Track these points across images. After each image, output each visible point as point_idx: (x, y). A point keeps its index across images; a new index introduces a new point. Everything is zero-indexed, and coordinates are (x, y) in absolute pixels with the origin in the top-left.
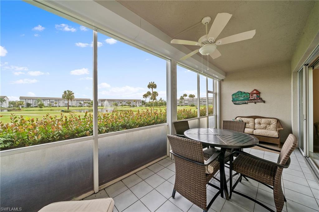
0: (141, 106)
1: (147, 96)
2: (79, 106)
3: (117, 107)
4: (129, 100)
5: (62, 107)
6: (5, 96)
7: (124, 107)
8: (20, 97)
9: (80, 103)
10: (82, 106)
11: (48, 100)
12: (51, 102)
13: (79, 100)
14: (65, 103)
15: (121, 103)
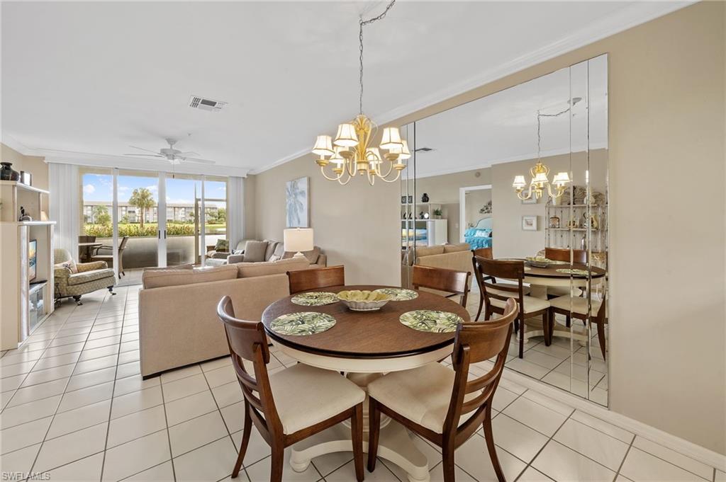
11: (124, 208)
12: (129, 212)
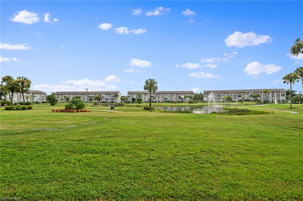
0: (283, 102)
1: (295, 78)
2: (179, 102)
3: (231, 103)
4: (255, 91)
5: (161, 102)
6: (118, 91)
7: (244, 103)
8: (128, 92)
9: (180, 98)
10: (182, 102)
13: (180, 94)
14: (164, 98)
15: (240, 96)
